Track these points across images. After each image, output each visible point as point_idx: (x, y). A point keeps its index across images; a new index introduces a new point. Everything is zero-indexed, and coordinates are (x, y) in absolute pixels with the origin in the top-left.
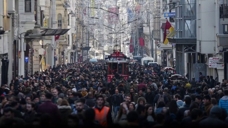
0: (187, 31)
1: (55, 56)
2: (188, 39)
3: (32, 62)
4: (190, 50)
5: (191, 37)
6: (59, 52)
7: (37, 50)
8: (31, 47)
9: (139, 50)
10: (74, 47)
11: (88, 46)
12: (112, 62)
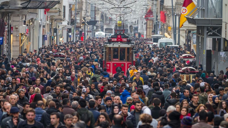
0: (211, 9)
1: (44, 34)
2: (212, 20)
3: (9, 43)
4: (214, 35)
5: (216, 17)
6: (51, 29)
7: (16, 27)
8: (8, 24)
9: (160, 27)
10: (73, 22)
11: (93, 20)
12: (112, 46)
